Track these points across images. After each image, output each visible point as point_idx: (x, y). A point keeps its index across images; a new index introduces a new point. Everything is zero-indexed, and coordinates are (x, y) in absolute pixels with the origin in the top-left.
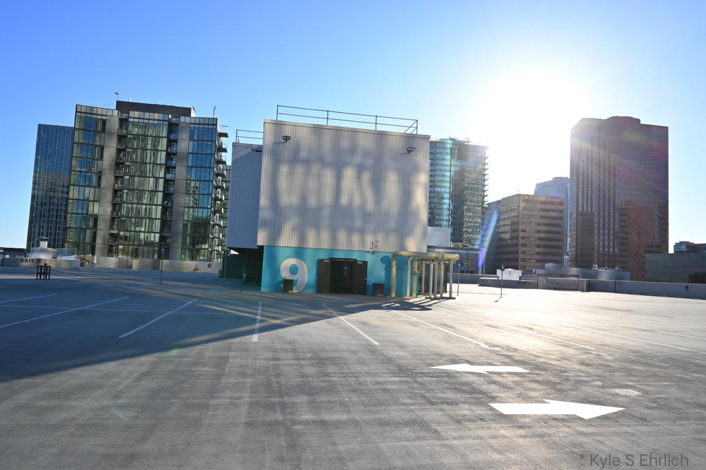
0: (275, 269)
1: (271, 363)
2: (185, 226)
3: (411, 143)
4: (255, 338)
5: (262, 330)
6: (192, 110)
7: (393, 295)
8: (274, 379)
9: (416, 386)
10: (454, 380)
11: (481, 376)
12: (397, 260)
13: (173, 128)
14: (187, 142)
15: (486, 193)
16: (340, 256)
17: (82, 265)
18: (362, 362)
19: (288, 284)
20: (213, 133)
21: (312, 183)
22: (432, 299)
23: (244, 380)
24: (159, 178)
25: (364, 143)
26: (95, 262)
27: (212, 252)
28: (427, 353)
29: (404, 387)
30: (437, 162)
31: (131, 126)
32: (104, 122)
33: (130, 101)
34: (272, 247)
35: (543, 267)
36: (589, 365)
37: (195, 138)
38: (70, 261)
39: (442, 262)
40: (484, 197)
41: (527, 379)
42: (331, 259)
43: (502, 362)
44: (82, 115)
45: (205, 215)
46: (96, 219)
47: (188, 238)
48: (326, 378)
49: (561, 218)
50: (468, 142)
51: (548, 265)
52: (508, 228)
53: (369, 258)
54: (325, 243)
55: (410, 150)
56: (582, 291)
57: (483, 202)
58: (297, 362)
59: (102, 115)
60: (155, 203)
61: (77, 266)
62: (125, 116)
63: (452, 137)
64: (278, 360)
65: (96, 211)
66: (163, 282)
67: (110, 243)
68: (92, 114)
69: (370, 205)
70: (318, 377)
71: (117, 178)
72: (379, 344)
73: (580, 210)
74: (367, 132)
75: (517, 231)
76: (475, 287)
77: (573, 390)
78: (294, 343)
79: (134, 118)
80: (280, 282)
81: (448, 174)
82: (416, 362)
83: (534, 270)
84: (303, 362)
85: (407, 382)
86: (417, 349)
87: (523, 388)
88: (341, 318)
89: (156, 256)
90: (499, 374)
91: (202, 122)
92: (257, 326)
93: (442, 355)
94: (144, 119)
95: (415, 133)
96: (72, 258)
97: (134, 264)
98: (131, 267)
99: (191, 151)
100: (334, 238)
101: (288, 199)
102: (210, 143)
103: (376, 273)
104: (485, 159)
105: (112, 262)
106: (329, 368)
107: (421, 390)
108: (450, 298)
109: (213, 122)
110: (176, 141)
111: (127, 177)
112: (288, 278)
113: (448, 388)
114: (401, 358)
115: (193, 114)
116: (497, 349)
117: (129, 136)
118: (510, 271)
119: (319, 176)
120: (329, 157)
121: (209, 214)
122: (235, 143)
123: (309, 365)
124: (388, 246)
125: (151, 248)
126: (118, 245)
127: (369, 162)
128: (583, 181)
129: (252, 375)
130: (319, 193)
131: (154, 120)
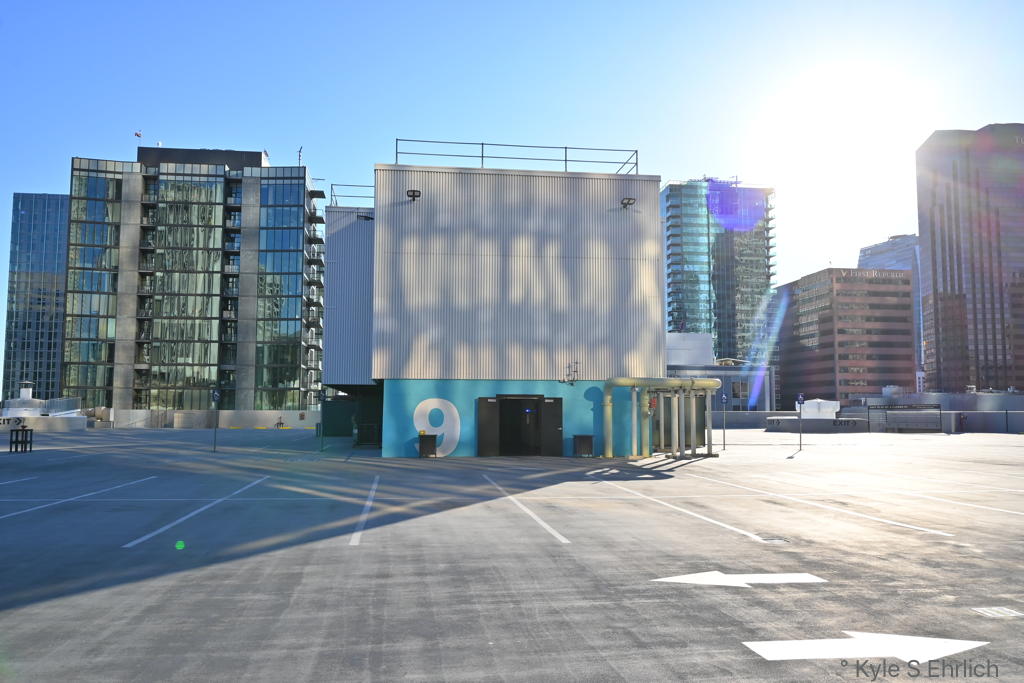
0: (404, 420)
1: (374, 582)
2: (259, 351)
3: (628, 190)
4: (355, 539)
5: (369, 525)
6: (263, 155)
7: (610, 454)
8: (371, 611)
9: (619, 614)
10: (687, 602)
11: (738, 594)
12: (611, 393)
13: (232, 186)
14: (257, 210)
15: (772, 270)
16: (514, 390)
17: (91, 424)
18: (531, 575)
19: (428, 443)
20: (299, 191)
21: (460, 268)
22: (677, 459)
23: (320, 614)
24: (213, 272)
25: (545, 193)
26: (112, 419)
27: (306, 393)
28: (649, 555)
29: (598, 616)
30: (685, 220)
31: (163, 187)
32: (119, 183)
33: (160, 146)
34: (397, 381)
35: (879, 394)
36: (938, 565)
37: (271, 203)
38: (69, 420)
39: (693, 393)
40: (769, 276)
41: (820, 595)
42: (498, 396)
43: (782, 566)
44: (82, 173)
45: (291, 332)
46: (112, 347)
47: (265, 370)
48: (464, 606)
49: (907, 307)
50: (736, 183)
51: (888, 390)
52: (814, 329)
53: (562, 392)
54: (487, 369)
55: (626, 203)
56: (949, 432)
57: (768, 285)
58: (418, 579)
59: (115, 173)
60: (209, 316)
61: (81, 428)
62: (152, 171)
63: (708, 176)
64: (386, 576)
65: (111, 334)
66: (218, 448)
67: (136, 387)
68: (98, 171)
69: (561, 300)
70: (450, 605)
71: (143, 276)
72: (568, 542)
73: (941, 290)
74: (550, 176)
75: (830, 332)
76: (758, 434)
77: (900, 612)
78: (420, 546)
79: (168, 174)
80: (414, 440)
81: (704, 240)
82: (627, 571)
83: (863, 400)
84: (428, 579)
85: (605, 607)
86: (632, 547)
87: (811, 613)
88: (511, 498)
89: (213, 404)
90: (772, 587)
91: (280, 175)
92: (364, 517)
93: (675, 558)
94: (184, 175)
95: (633, 172)
96: (75, 413)
97: (176, 420)
98: (171, 425)
99: (263, 224)
100: (502, 360)
101: (421, 296)
102: (294, 209)
103: (577, 418)
104: (767, 210)
105: (138, 418)
106: (472, 588)
107: (626, 621)
108: (710, 455)
109: (299, 174)
110: (239, 209)
111: (159, 274)
112: (427, 433)
113: (675, 617)
114: (602, 565)
115: (265, 163)
116: (777, 542)
117: (161, 205)
118: (819, 403)
119: (472, 255)
120: (487, 221)
121: (298, 329)
122: (330, 207)
123: (439, 583)
124: (596, 371)
125: (204, 392)
126: (149, 389)
127: (556, 226)
128: (943, 240)
129: (336, 606)
130: (473, 284)
131: (200, 175)
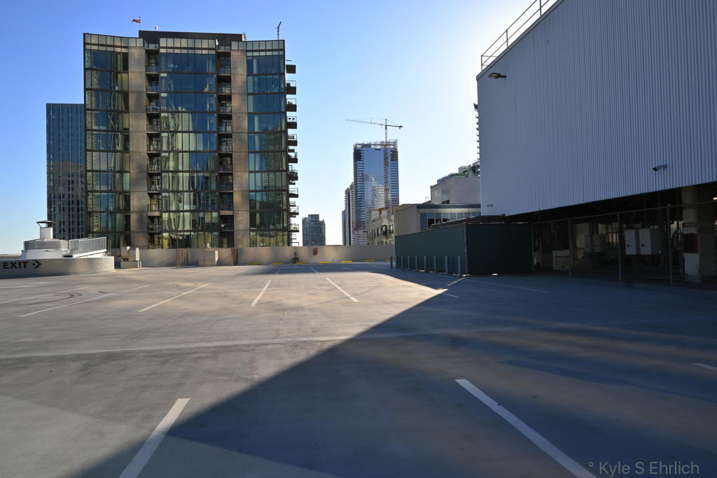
2: (251, 199)
6: (242, 36)
13: (222, 58)
14: (244, 77)
17: (118, 264)
20: (279, 63)
26: (137, 258)
31: (163, 58)
32: (125, 56)
33: (157, 30)
37: (255, 72)
44: (93, 48)
46: (127, 198)
47: (258, 215)
59: (121, 47)
62: (152, 47)
65: (126, 187)
67: (150, 231)
68: (106, 46)
71: (151, 137)
79: (167, 48)
94: (181, 48)
99: (251, 91)
102: (276, 77)
109: (280, 47)
110: (229, 79)
111: (164, 135)
117: (162, 75)
125: (208, 234)
126: (161, 233)
131: (195, 49)
